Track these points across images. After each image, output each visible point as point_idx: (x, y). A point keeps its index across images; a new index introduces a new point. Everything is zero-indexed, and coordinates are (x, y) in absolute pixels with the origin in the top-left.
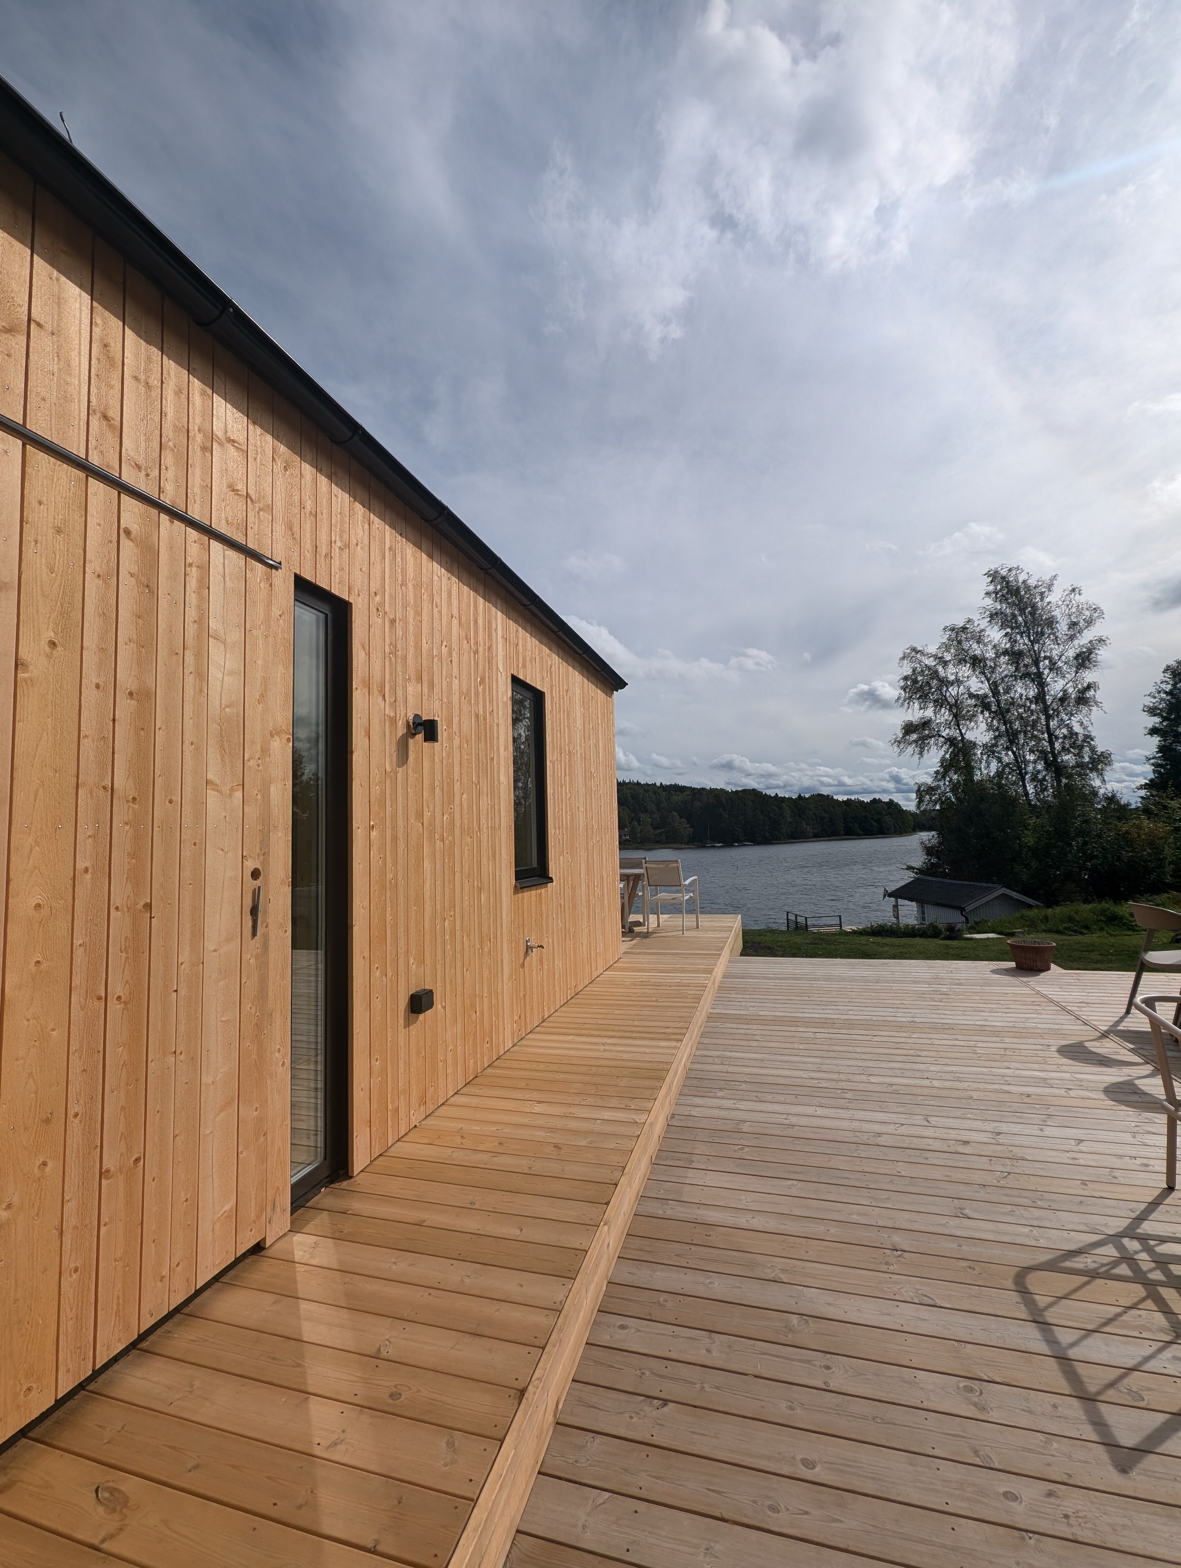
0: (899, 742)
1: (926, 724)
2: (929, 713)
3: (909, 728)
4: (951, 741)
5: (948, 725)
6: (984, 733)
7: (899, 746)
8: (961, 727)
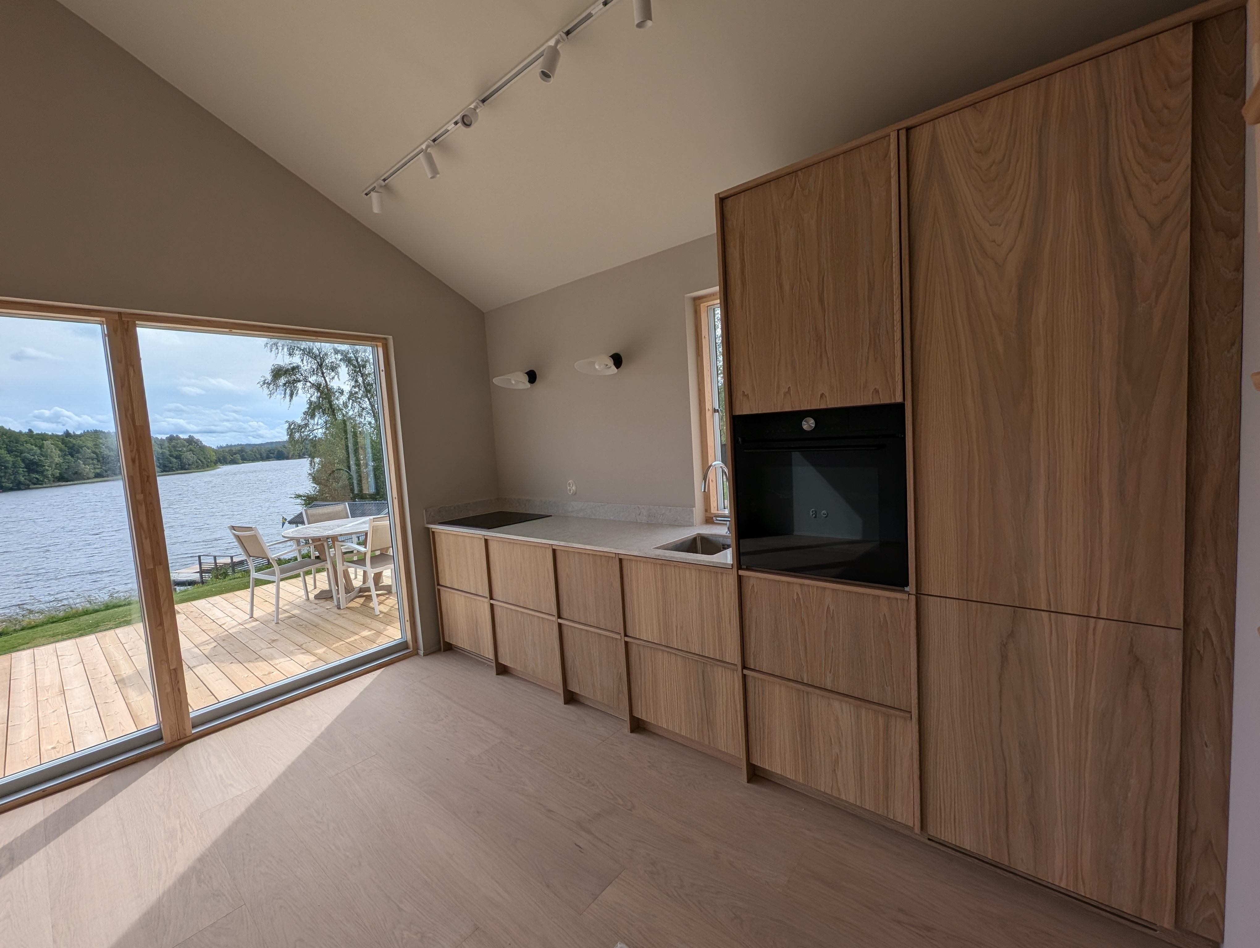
0: (269, 384)
1: (295, 369)
2: (296, 360)
3: (278, 373)
4: (317, 387)
5: (313, 372)
6: (347, 383)
7: (268, 388)
8: (325, 375)
